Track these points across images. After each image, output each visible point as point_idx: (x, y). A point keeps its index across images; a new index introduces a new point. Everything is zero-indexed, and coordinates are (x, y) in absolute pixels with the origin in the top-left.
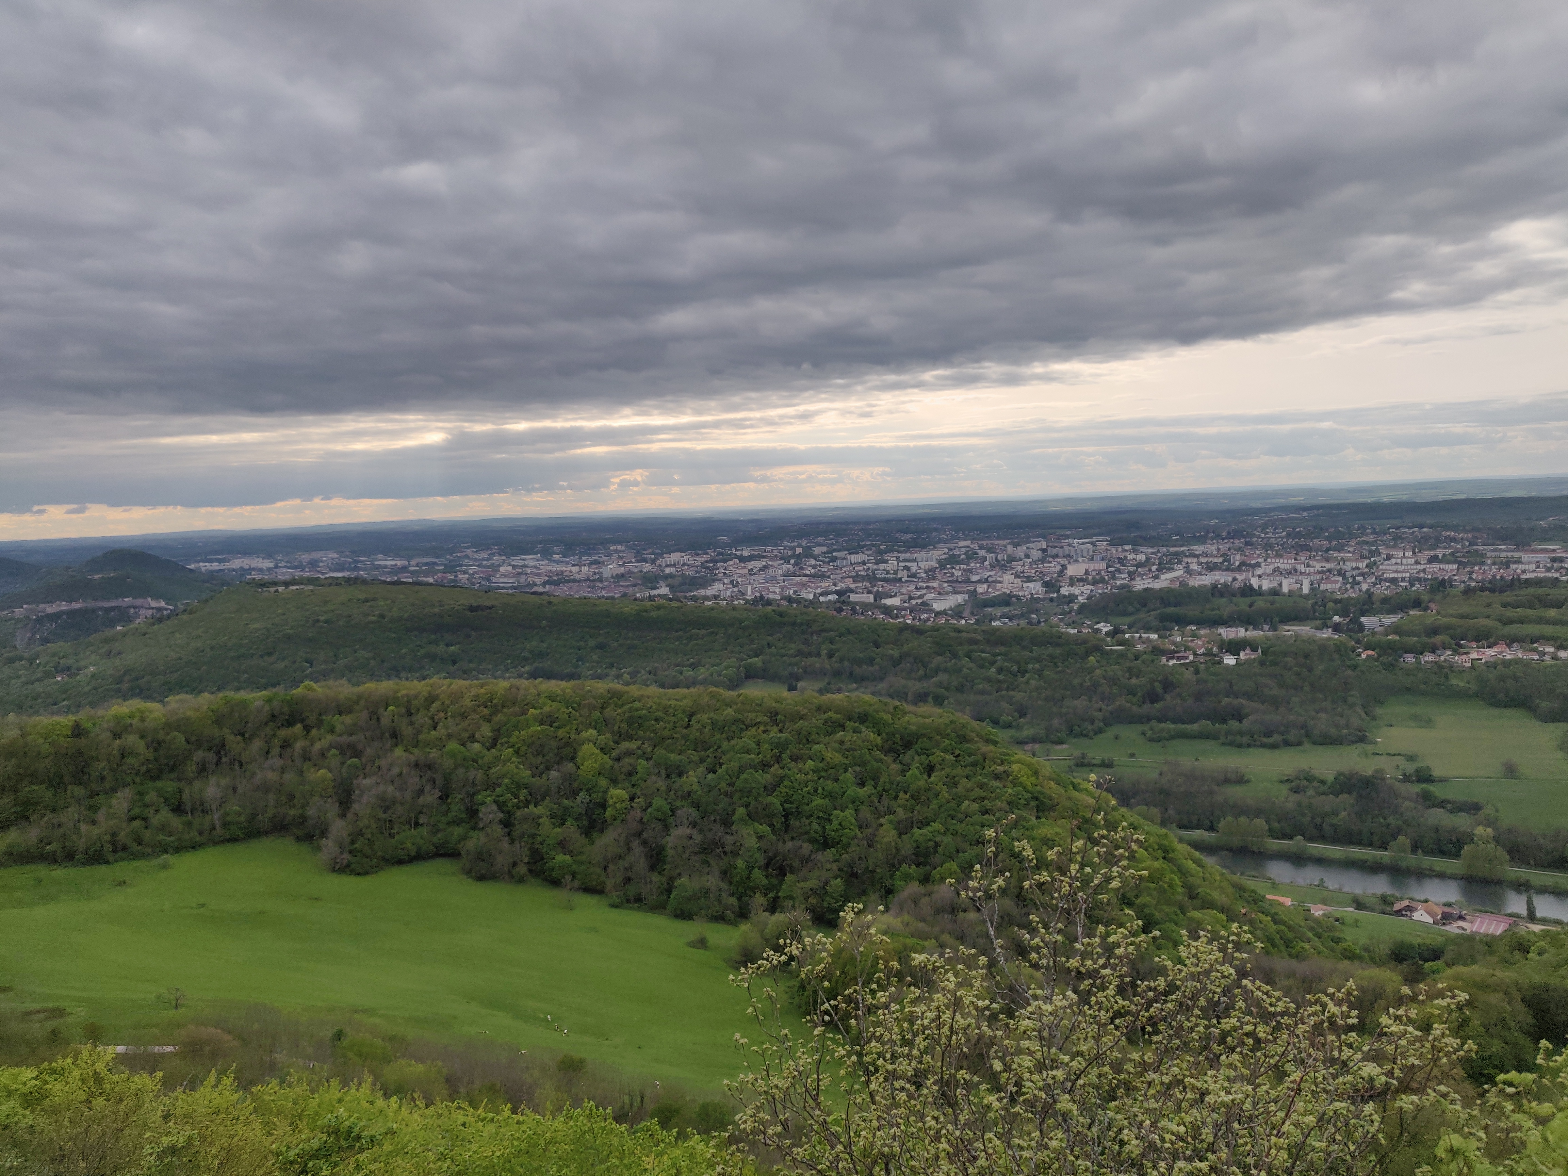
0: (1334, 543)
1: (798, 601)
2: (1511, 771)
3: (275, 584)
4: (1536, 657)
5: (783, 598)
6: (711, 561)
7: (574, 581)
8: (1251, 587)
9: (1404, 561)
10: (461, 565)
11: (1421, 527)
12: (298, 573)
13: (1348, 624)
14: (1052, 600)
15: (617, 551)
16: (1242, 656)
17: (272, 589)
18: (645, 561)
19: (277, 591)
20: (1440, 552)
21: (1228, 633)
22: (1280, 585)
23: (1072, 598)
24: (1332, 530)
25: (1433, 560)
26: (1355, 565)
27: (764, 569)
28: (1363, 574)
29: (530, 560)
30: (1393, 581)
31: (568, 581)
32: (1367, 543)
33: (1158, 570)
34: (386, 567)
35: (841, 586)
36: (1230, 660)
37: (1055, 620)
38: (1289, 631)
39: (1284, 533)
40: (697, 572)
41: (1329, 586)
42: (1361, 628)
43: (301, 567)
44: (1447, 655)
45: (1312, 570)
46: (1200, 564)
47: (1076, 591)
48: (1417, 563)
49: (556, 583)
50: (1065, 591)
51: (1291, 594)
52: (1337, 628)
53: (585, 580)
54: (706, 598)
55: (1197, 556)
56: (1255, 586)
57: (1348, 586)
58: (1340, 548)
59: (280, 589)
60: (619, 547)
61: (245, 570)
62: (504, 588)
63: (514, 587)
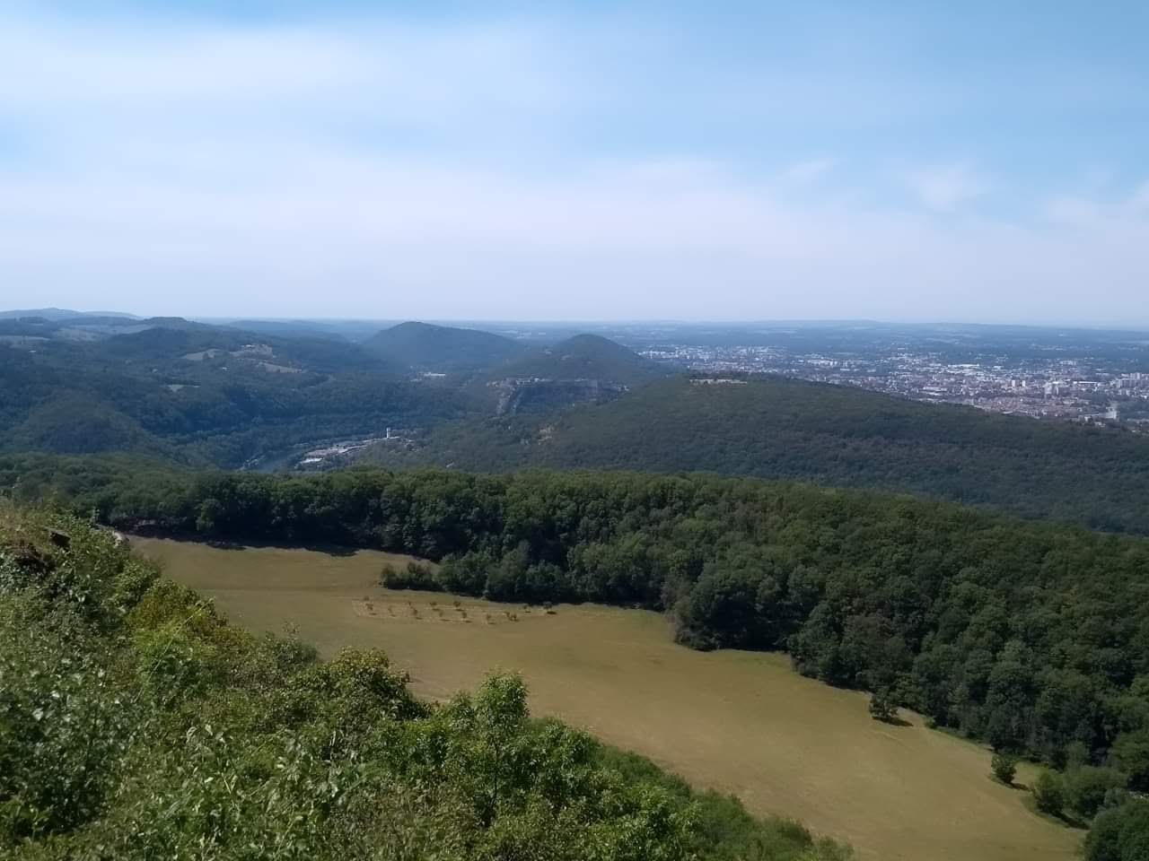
3: (705, 376)
7: (1012, 395)
10: (894, 370)
12: (734, 366)
15: (1067, 366)
17: (702, 381)
18: (1098, 379)
19: (706, 382)
29: (968, 370)
31: (1006, 395)
34: (818, 366)
43: (738, 361)
49: (989, 396)
53: (1024, 395)
59: (709, 381)
60: (1070, 363)
61: (687, 360)
62: (933, 397)
63: (943, 397)
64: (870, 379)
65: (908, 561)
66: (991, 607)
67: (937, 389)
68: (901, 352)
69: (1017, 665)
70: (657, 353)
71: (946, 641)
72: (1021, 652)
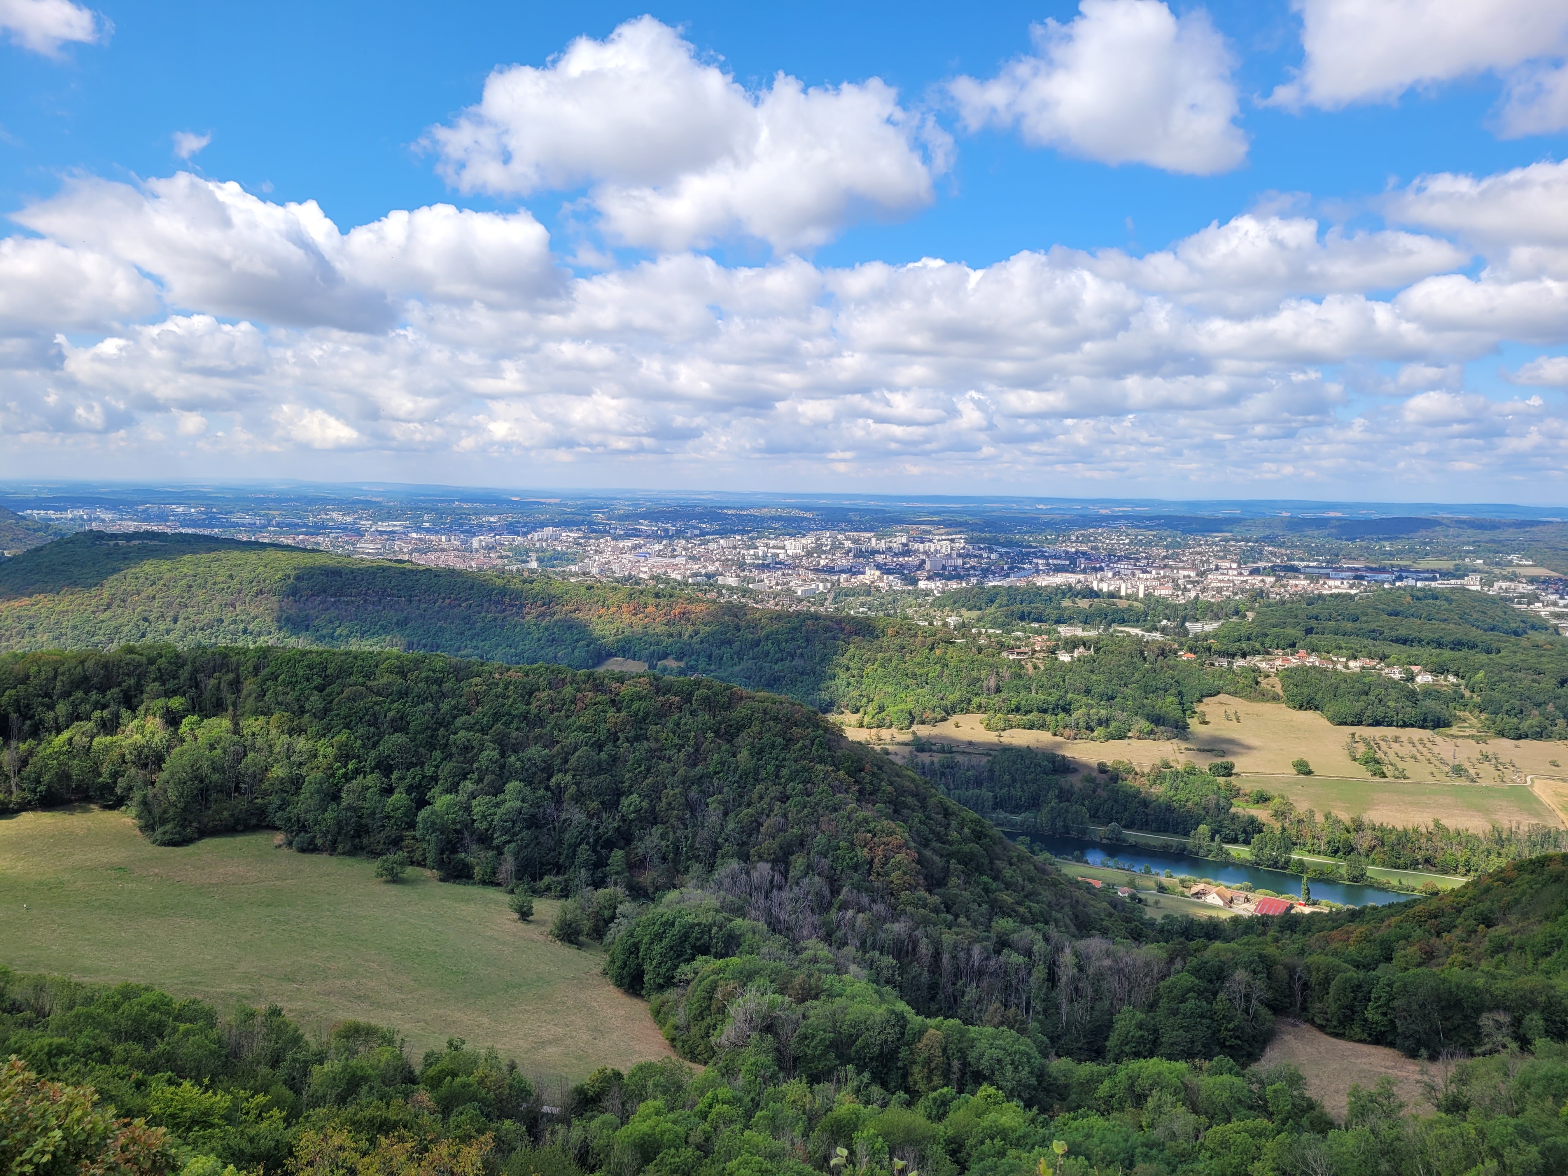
0: (1171, 552)
1: (667, 581)
2: (1304, 769)
3: (114, 537)
4: (1331, 666)
5: (652, 578)
6: (584, 538)
7: (443, 550)
8: (1091, 590)
9: (1230, 572)
11: (1248, 541)
13: (1175, 628)
14: (909, 592)
15: (489, 522)
16: (1076, 654)
17: (112, 543)
18: (517, 532)
19: (118, 544)
20: (1261, 565)
21: (1065, 631)
22: (1120, 588)
23: (927, 593)
24: (1169, 540)
25: (1255, 572)
26: (1186, 573)
27: (635, 547)
28: (1193, 583)
29: (398, 526)
30: (1220, 590)
31: (436, 551)
32: (1199, 553)
33: (1009, 568)
35: (711, 568)
36: (1064, 657)
37: (910, 612)
38: (1122, 632)
39: (1127, 541)
40: (568, 548)
41: (1163, 592)
42: (1186, 632)
43: (148, 520)
44: (1256, 661)
45: (1149, 576)
46: (1048, 565)
47: (931, 585)
48: (1241, 574)
50: (922, 585)
51: (1128, 597)
52: (1164, 630)
53: (452, 550)
54: (572, 574)
55: (1047, 558)
56: (1096, 588)
57: (1180, 593)
58: (1175, 557)
59: (121, 543)
60: (492, 519)
61: (85, 520)
62: (368, 554)
63: (376, 554)
64: (301, 537)
65: (402, 718)
66: (488, 752)
67: (371, 546)
68: (330, 510)
69: (518, 804)
70: (42, 512)
71: (448, 791)
72: (520, 792)
